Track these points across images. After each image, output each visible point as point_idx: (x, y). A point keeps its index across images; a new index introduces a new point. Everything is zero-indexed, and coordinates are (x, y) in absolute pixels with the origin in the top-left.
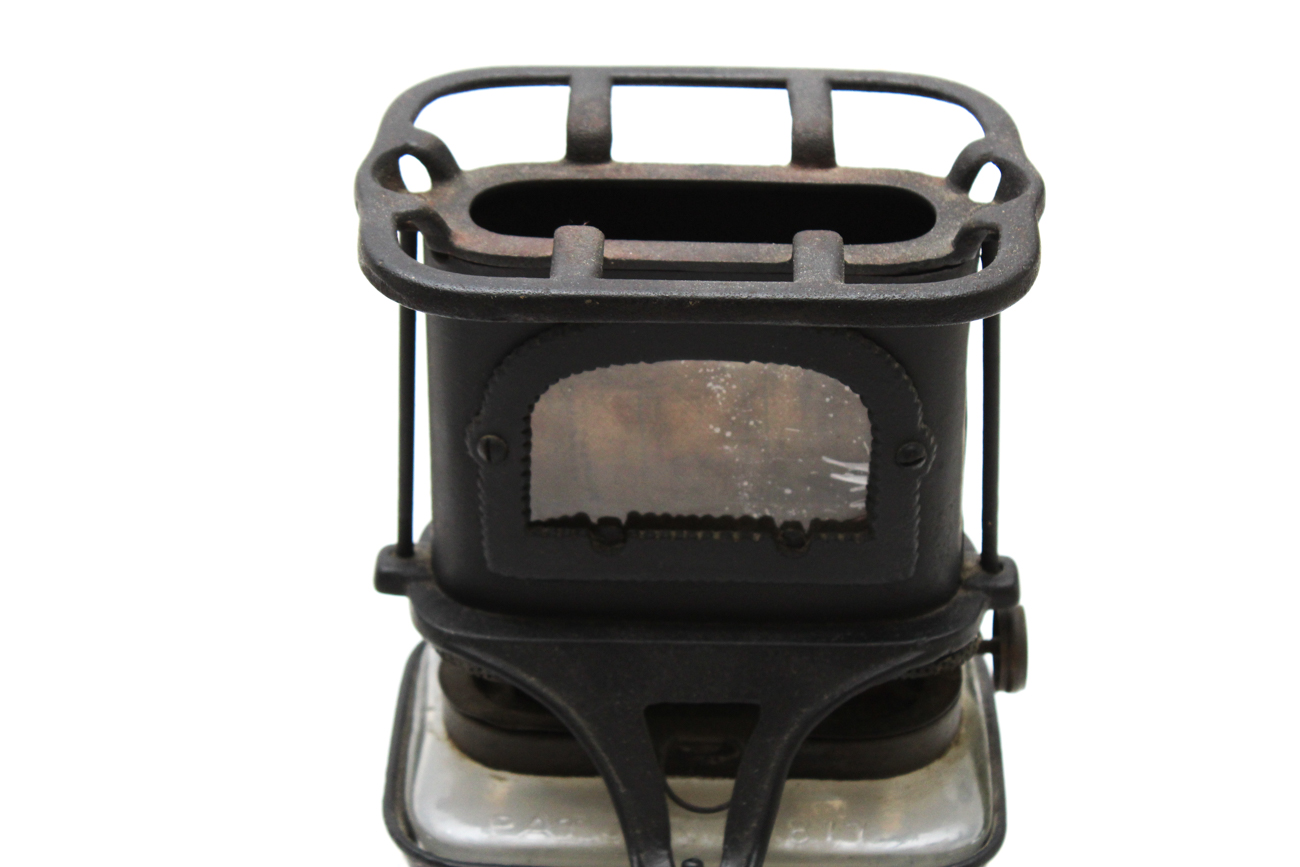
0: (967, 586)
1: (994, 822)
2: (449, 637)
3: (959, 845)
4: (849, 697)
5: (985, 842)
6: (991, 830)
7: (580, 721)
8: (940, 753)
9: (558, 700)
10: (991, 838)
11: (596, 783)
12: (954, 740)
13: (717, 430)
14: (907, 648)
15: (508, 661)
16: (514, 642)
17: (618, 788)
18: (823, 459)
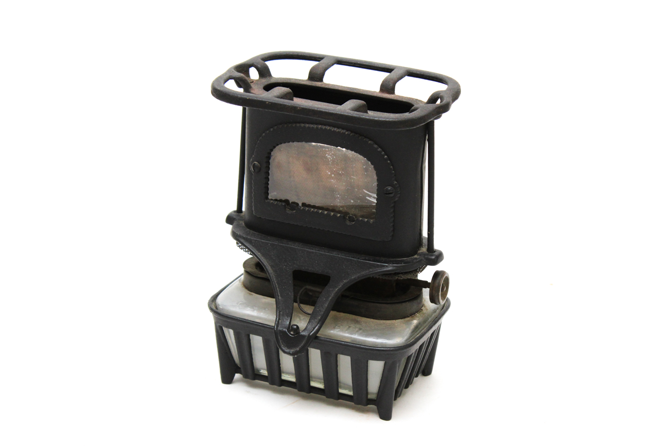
0: (419, 255)
7: (271, 271)
9: (266, 263)
14: (384, 266)
15: (253, 246)
16: (256, 240)
17: (278, 296)
18: (364, 190)
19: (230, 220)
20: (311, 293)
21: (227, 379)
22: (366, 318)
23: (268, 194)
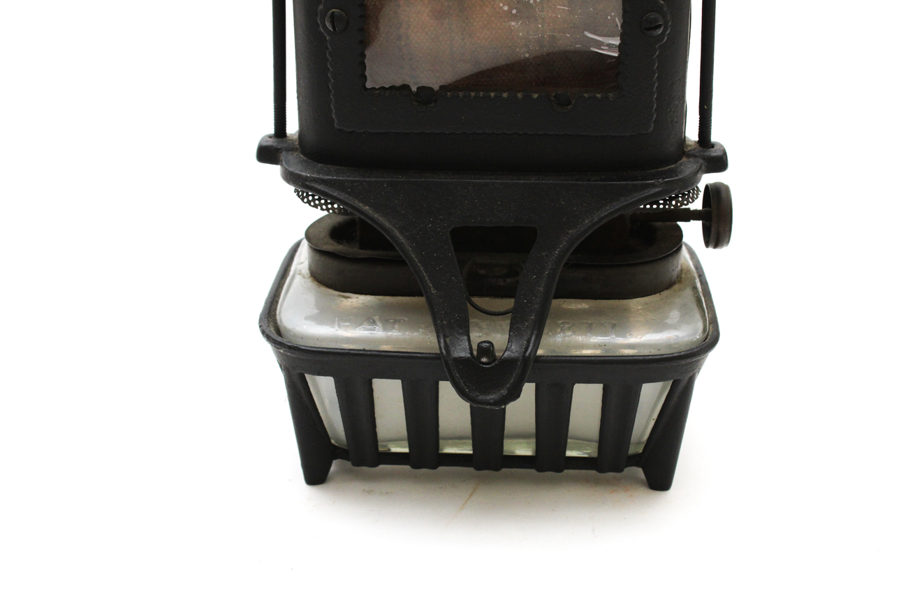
0: (689, 155)
1: (710, 328)
2: (306, 179)
3: (686, 339)
4: (604, 221)
5: (706, 339)
6: (708, 334)
7: (402, 239)
8: (669, 285)
9: (387, 224)
10: (709, 337)
11: (420, 300)
12: (679, 279)
13: (506, 8)
14: (648, 186)
15: (349, 194)
16: (355, 181)
17: (430, 290)
18: (586, 33)
19: (266, 154)
20: (482, 272)
21: (315, 474)
22: (607, 301)
23: (365, 78)
